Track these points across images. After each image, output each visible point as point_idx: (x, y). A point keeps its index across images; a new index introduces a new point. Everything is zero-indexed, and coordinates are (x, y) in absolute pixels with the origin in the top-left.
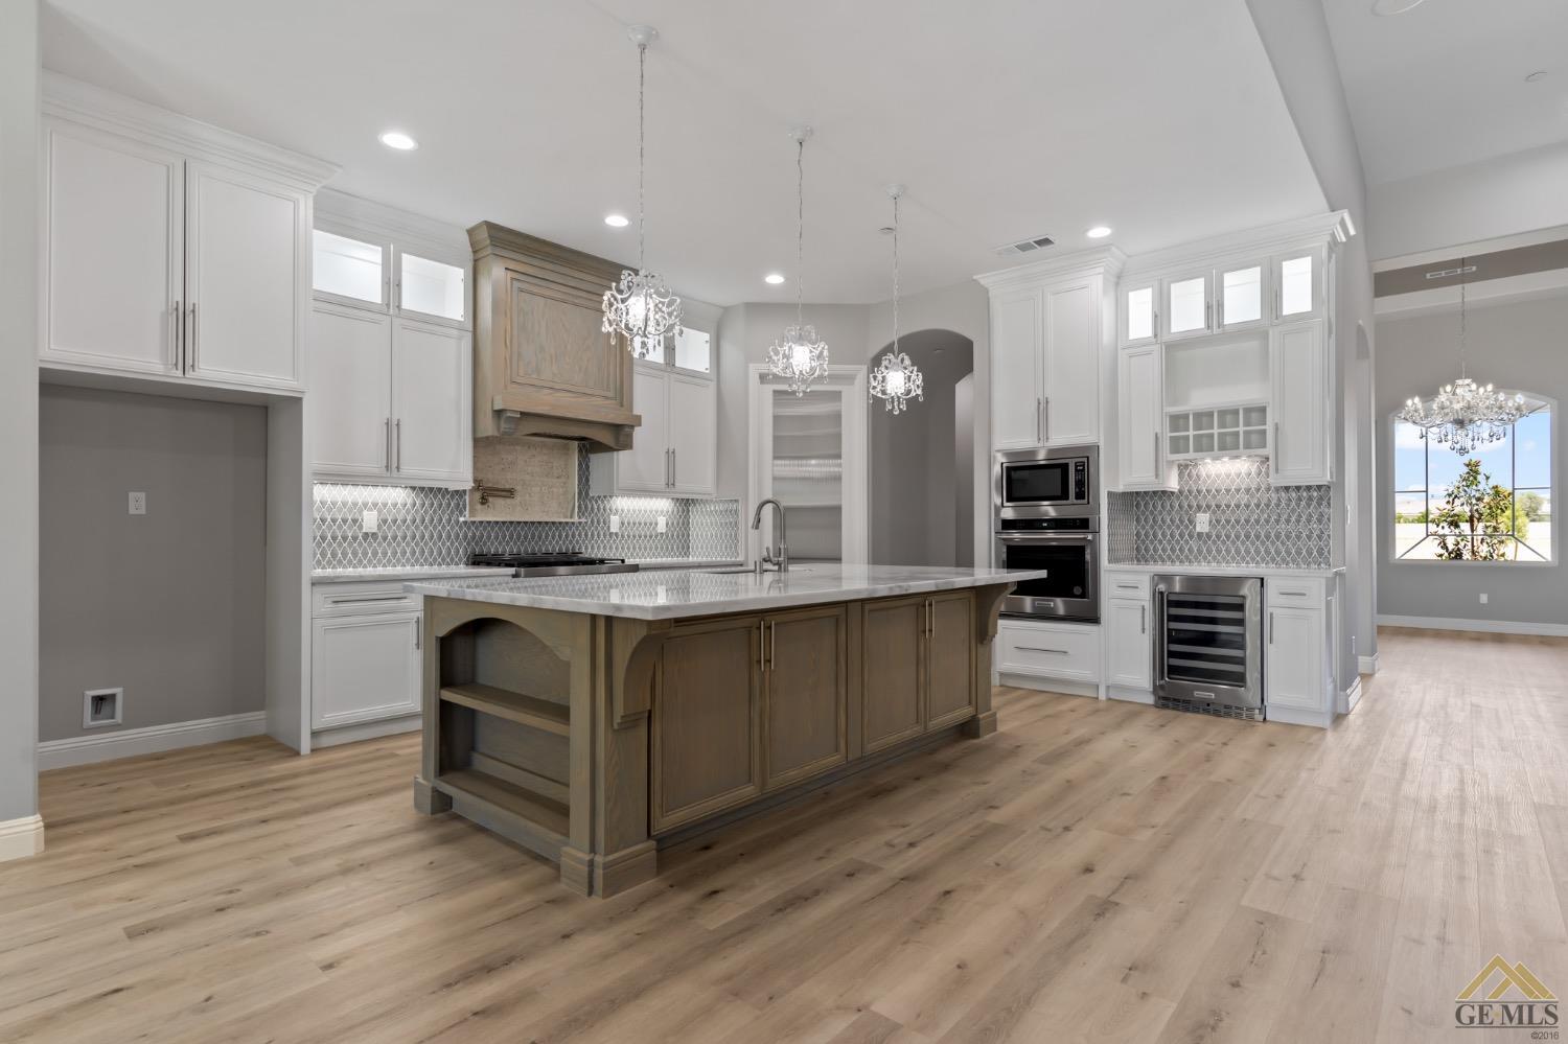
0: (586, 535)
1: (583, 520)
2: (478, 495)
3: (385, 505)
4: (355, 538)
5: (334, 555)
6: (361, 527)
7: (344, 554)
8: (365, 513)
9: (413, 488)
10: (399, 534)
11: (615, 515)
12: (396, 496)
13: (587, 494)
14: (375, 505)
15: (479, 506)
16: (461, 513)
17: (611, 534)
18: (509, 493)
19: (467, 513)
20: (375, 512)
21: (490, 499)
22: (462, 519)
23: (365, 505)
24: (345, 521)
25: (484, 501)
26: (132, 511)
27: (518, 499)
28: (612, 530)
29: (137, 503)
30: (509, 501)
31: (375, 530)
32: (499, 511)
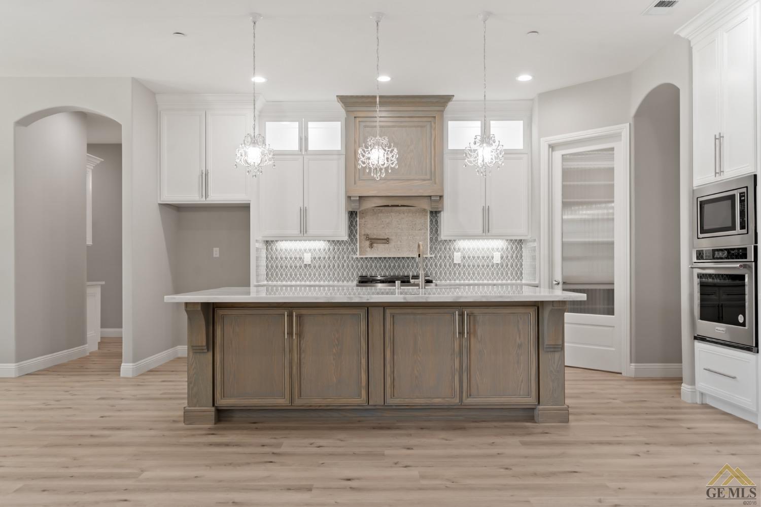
0: (436, 265)
1: (433, 256)
2: (368, 243)
3: (315, 250)
4: (301, 267)
5: (291, 275)
6: (303, 261)
7: (296, 275)
8: (305, 254)
9: (329, 241)
10: (322, 265)
11: (457, 252)
12: (320, 245)
13: (436, 239)
14: (310, 250)
15: (368, 249)
16: (355, 253)
17: (455, 265)
18: (387, 241)
19: (358, 253)
20: (310, 254)
21: (375, 245)
22: (355, 257)
23: (305, 250)
24: (296, 258)
25: (371, 246)
26: (214, 256)
27: (392, 244)
28: (455, 262)
29: (216, 252)
30: (387, 245)
31: (310, 263)
32: (380, 251)
